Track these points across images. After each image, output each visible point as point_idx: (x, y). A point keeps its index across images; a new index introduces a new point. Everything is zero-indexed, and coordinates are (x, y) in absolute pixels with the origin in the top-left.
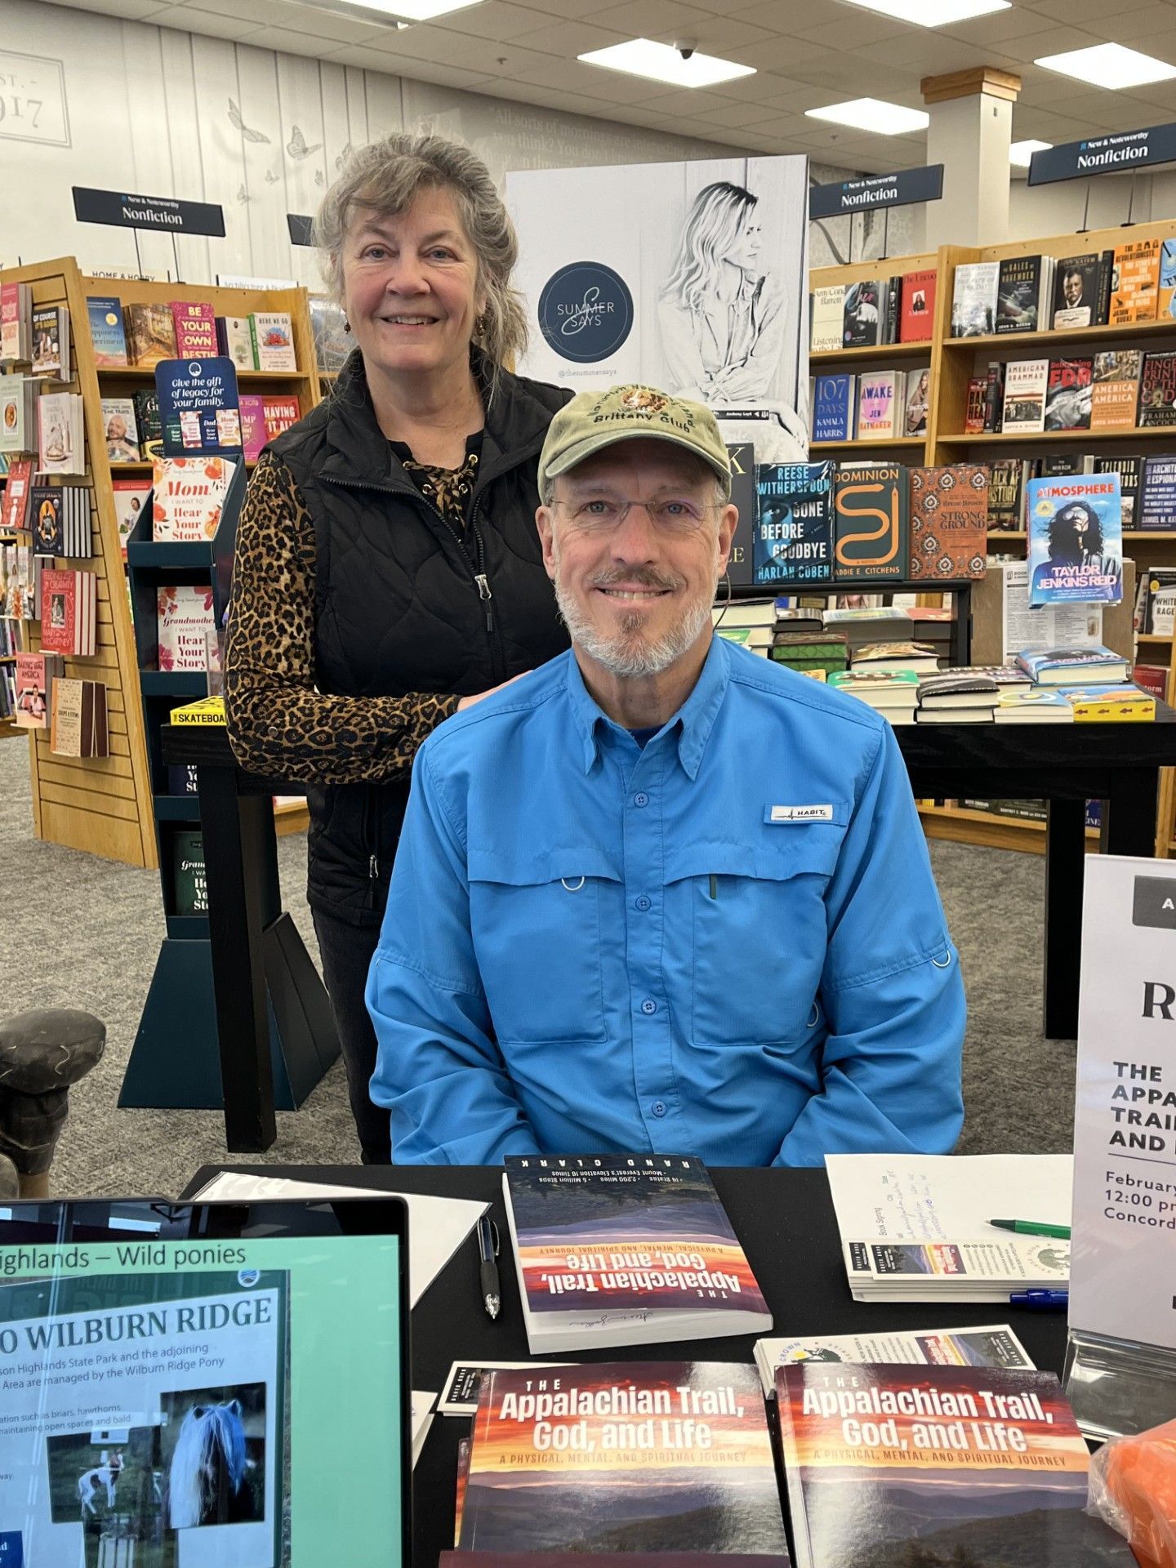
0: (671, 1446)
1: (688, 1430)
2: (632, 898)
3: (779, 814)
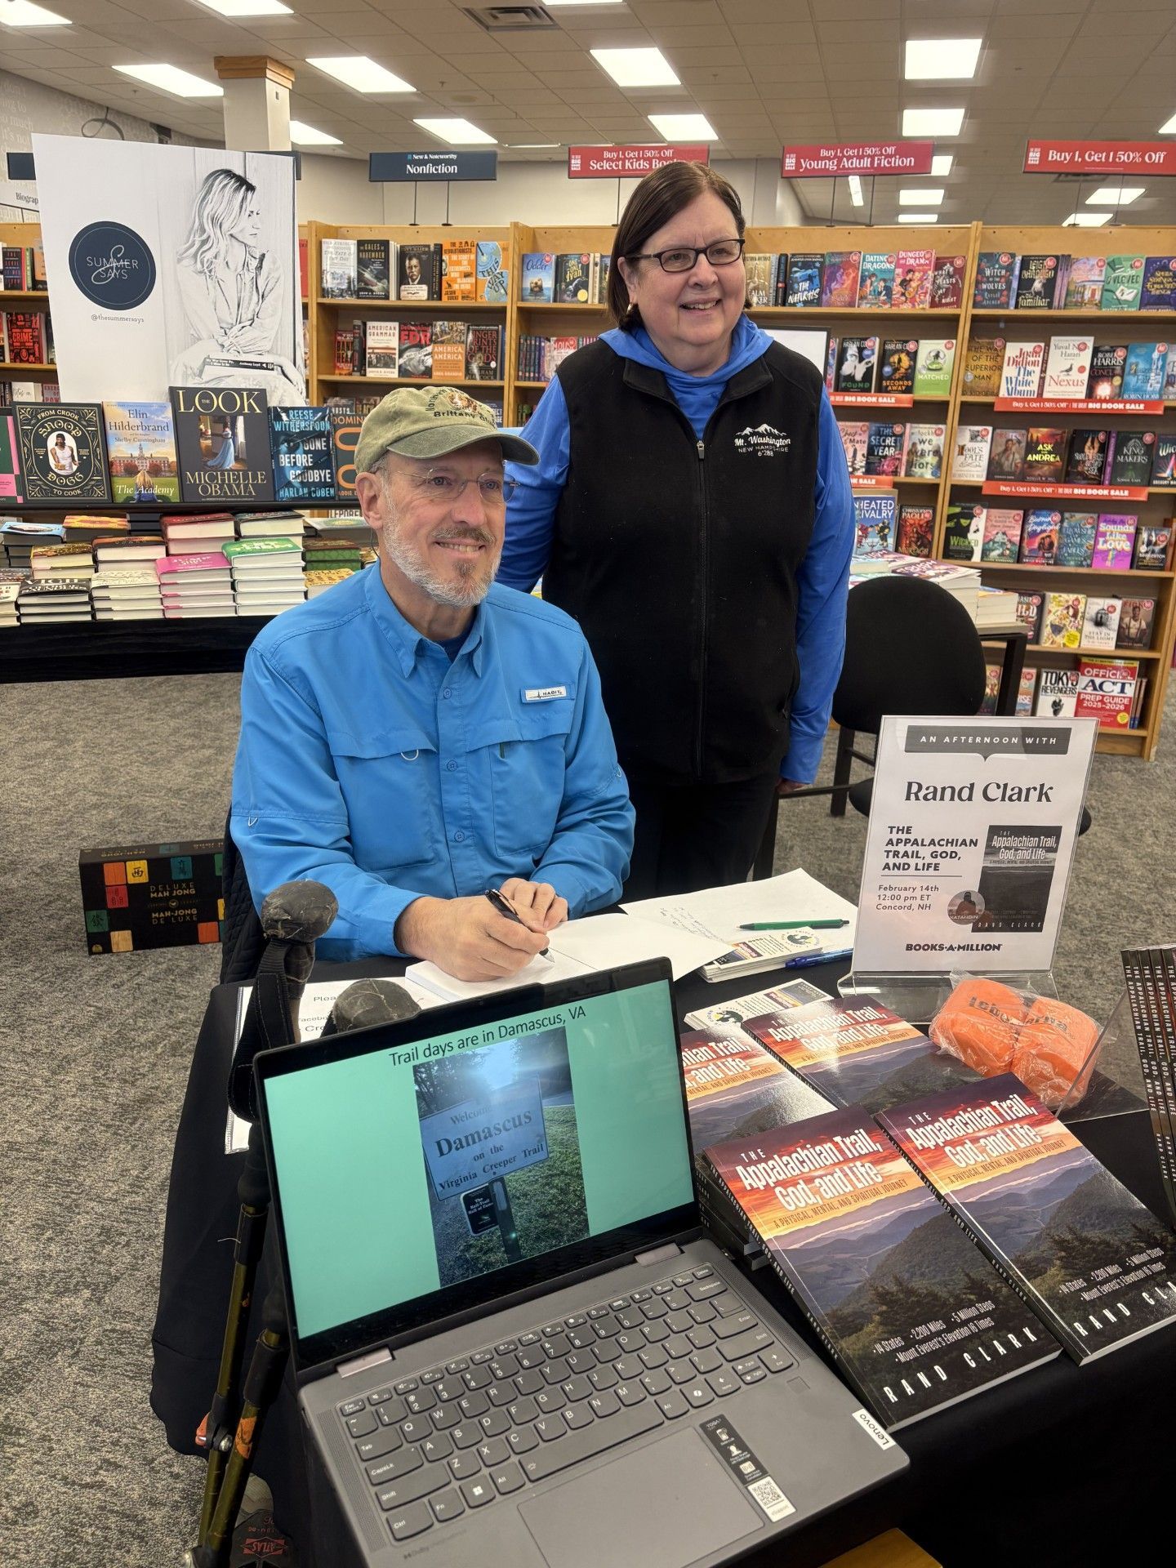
3: (531, 695)
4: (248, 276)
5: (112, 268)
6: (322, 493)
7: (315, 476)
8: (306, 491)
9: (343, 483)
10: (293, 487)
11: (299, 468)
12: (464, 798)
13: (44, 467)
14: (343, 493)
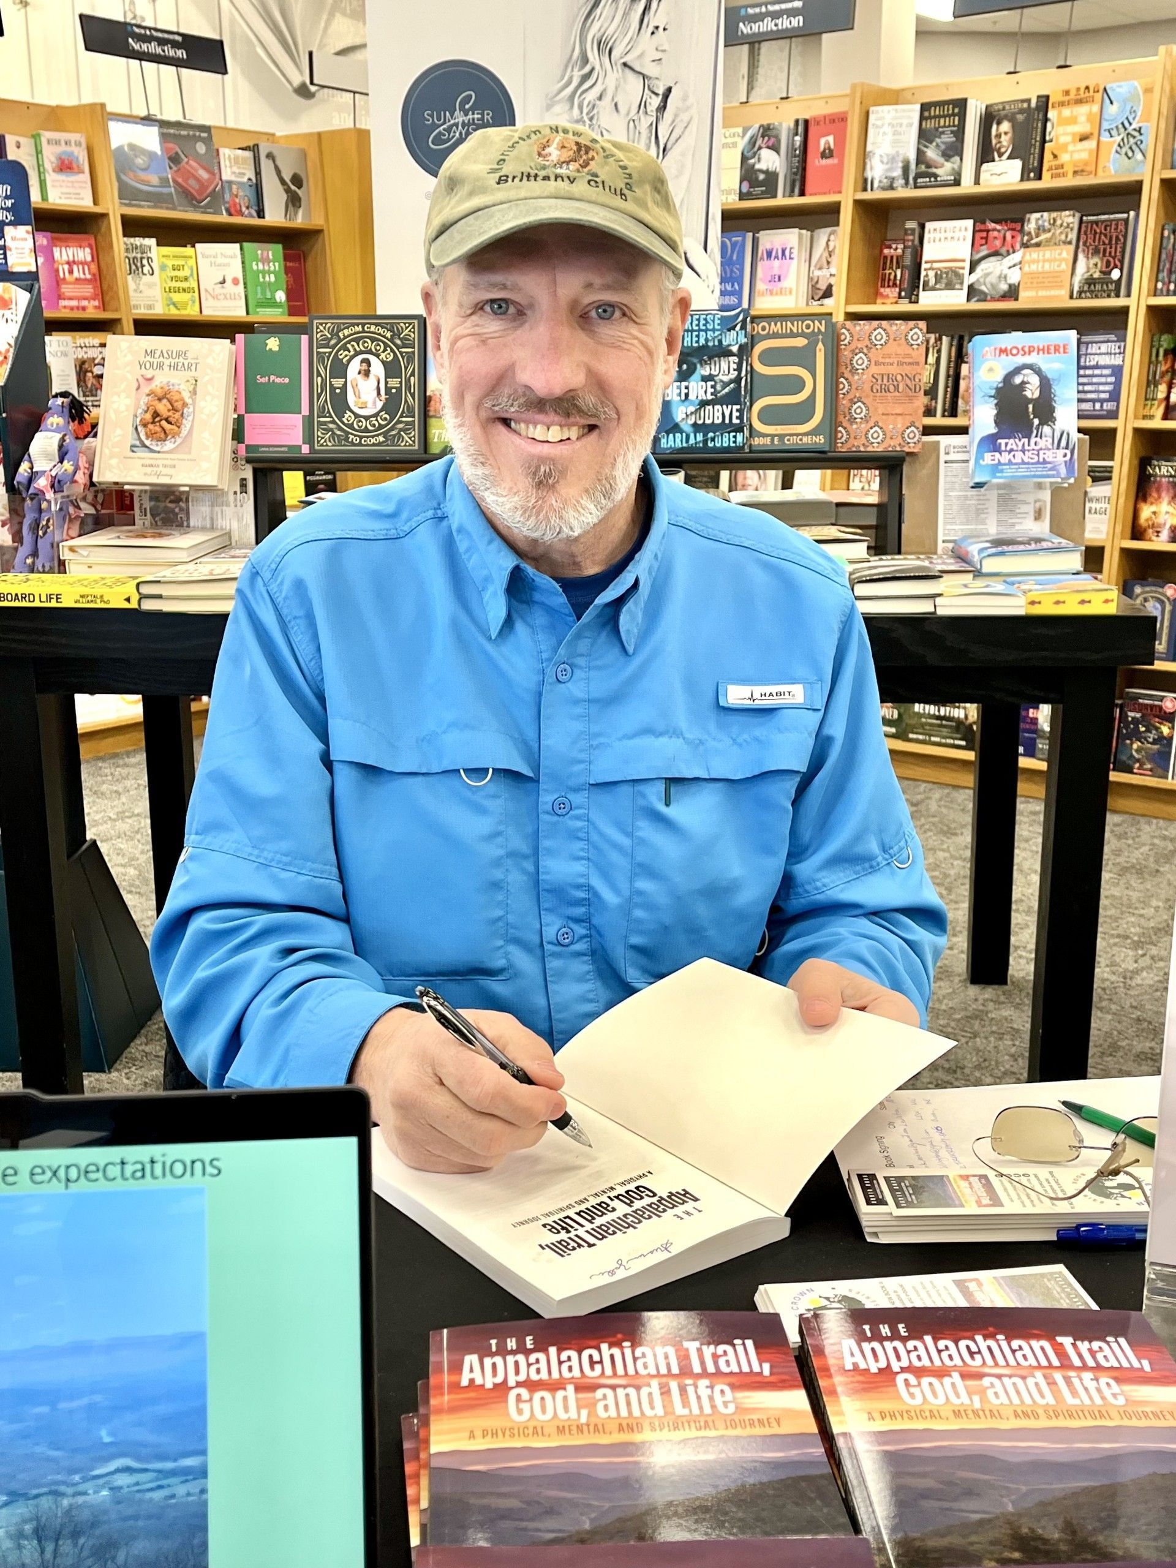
0: (686, 1412)
1: (704, 1392)
2: (547, 799)
3: (736, 695)
4: (645, 122)
5: (456, 125)
6: (725, 441)
7: (715, 415)
8: (700, 437)
9: (757, 425)
10: (681, 432)
11: (692, 403)
12: (579, 867)
13: (340, 402)
14: (757, 441)
